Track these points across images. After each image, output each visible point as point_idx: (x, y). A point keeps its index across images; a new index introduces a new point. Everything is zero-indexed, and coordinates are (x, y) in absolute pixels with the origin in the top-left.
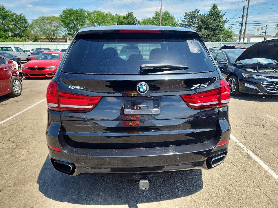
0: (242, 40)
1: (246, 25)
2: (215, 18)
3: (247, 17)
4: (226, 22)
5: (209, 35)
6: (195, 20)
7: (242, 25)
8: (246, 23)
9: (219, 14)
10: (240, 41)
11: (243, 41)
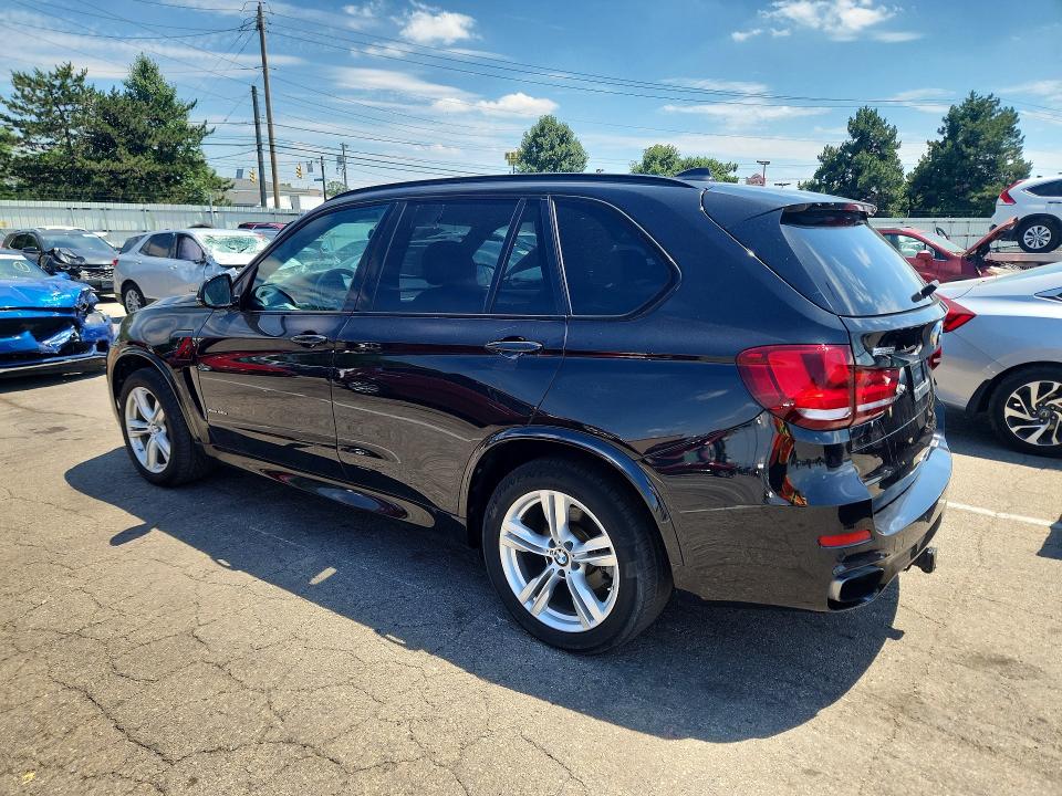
0: (270, 202)
1: (272, 152)
2: (162, 115)
3: (270, 126)
4: (207, 134)
5: (151, 176)
6: (69, 107)
7: (259, 150)
8: (272, 146)
9: (172, 98)
10: (264, 204)
11: (277, 205)
